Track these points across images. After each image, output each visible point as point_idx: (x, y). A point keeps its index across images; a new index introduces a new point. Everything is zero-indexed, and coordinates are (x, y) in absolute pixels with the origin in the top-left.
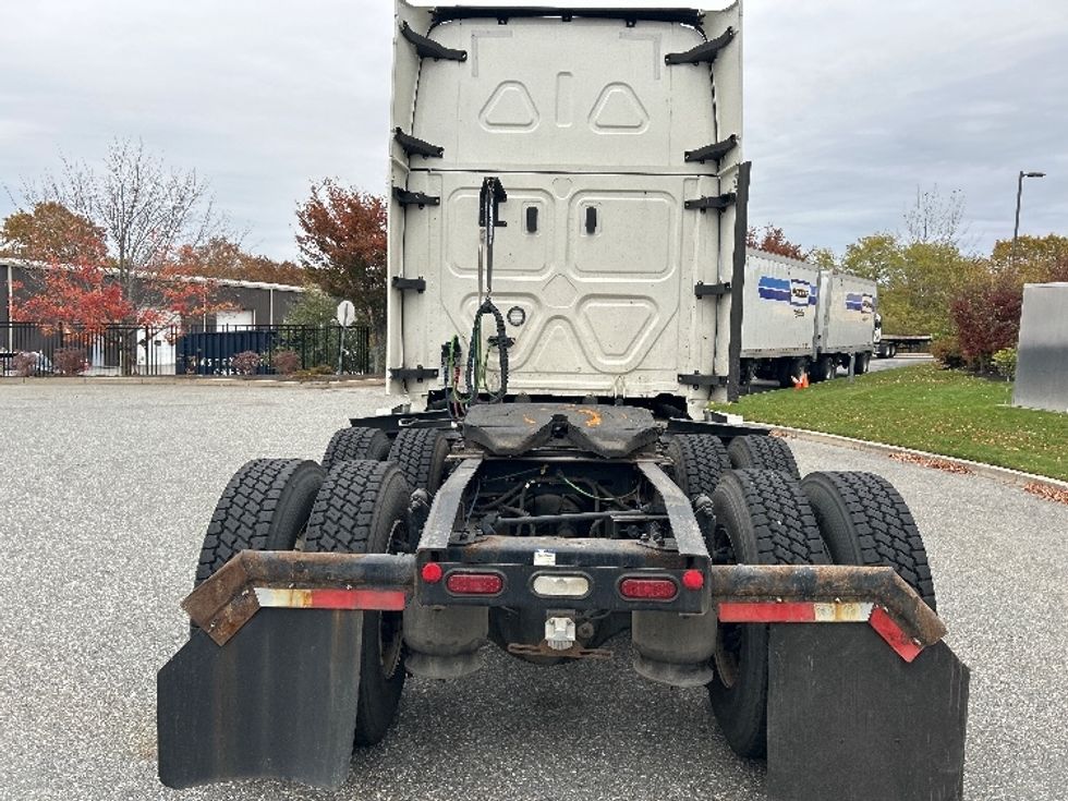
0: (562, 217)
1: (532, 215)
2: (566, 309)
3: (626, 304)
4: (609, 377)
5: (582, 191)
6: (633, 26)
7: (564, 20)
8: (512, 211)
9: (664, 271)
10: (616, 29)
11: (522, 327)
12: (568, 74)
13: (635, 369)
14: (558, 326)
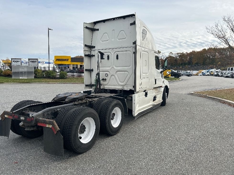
0: (113, 57)
1: (108, 57)
2: (114, 73)
3: (124, 72)
4: (121, 86)
5: (116, 52)
6: (125, 19)
7: (113, 20)
8: (105, 57)
9: (130, 66)
10: (122, 20)
11: (107, 77)
12: (114, 30)
13: (125, 85)
14: (113, 77)
